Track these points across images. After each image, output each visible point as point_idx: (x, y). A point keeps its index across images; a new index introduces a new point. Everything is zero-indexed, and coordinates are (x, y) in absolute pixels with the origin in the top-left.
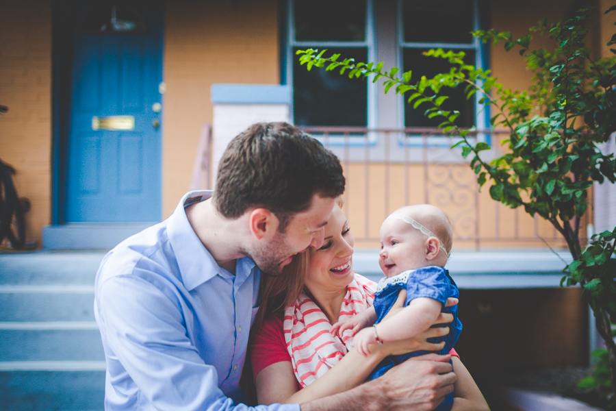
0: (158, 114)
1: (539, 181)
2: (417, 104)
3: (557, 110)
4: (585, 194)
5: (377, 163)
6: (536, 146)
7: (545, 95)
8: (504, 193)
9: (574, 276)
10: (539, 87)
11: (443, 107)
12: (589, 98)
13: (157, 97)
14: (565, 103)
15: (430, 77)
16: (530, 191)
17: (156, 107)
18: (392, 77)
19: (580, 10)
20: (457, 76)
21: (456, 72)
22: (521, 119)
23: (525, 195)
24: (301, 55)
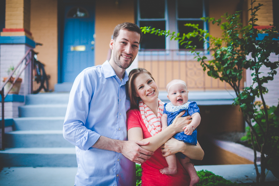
0: (93, 45)
1: (224, 70)
2: (182, 44)
3: (230, 46)
4: (240, 74)
5: (169, 61)
6: (223, 58)
7: (227, 39)
8: (213, 73)
9: (237, 102)
10: (225, 36)
11: (191, 45)
12: (242, 40)
13: (93, 39)
14: (233, 43)
15: (186, 34)
16: (221, 73)
17: (93, 43)
18: (173, 35)
19: (236, 12)
20: (195, 33)
21: (196, 32)
22: (218, 48)
23: (220, 74)
24: (142, 29)
